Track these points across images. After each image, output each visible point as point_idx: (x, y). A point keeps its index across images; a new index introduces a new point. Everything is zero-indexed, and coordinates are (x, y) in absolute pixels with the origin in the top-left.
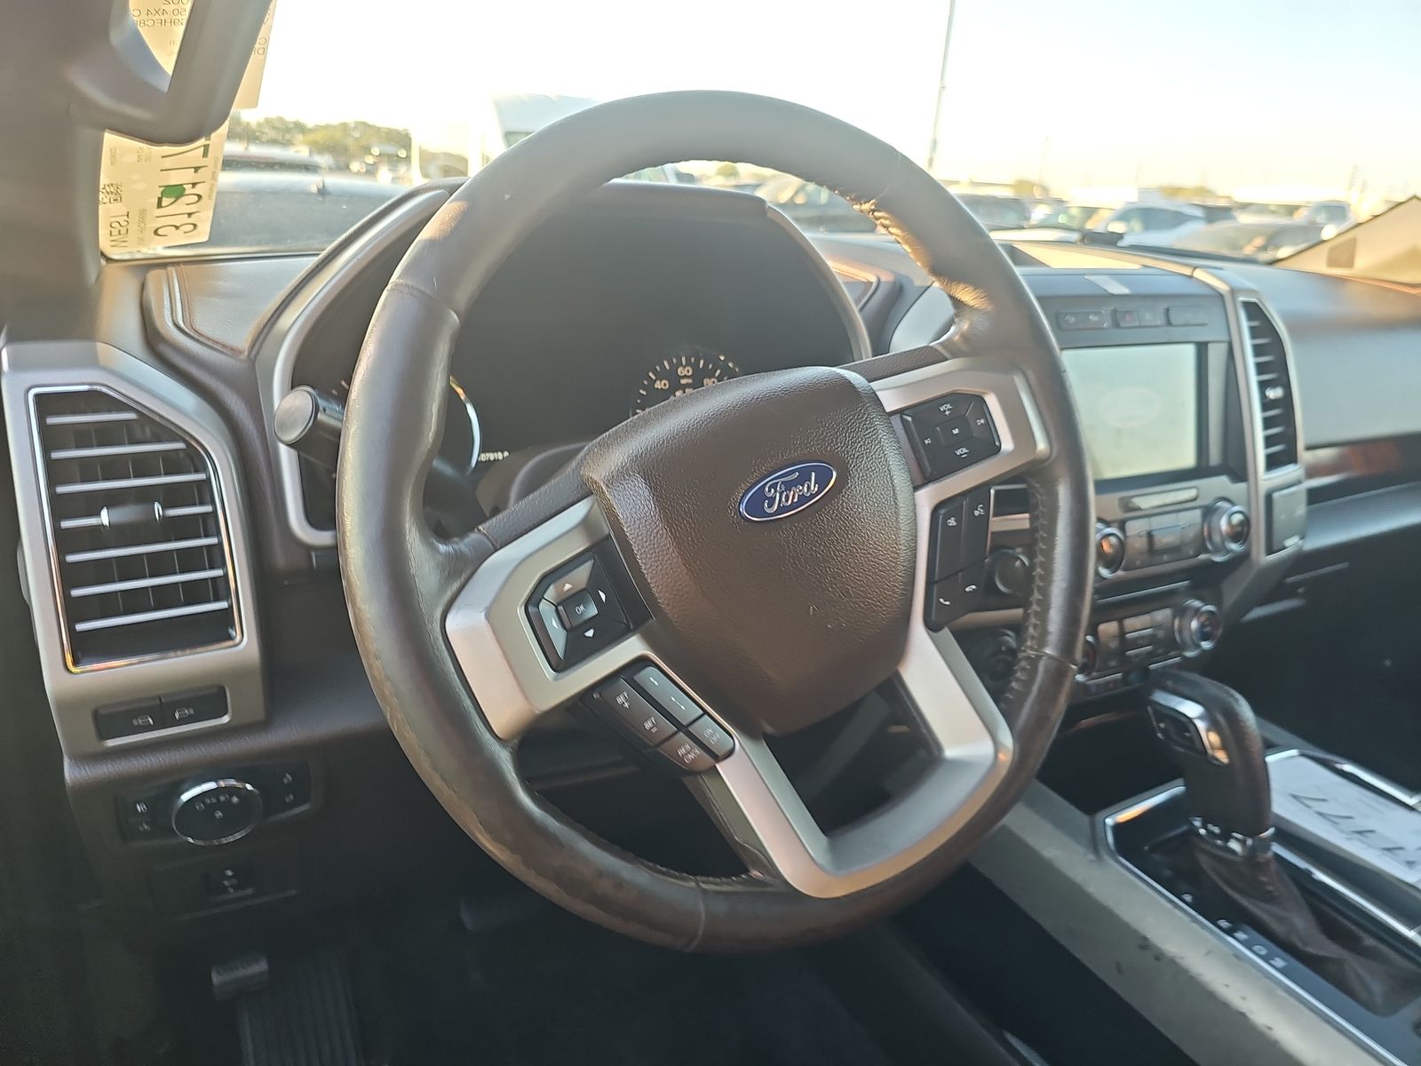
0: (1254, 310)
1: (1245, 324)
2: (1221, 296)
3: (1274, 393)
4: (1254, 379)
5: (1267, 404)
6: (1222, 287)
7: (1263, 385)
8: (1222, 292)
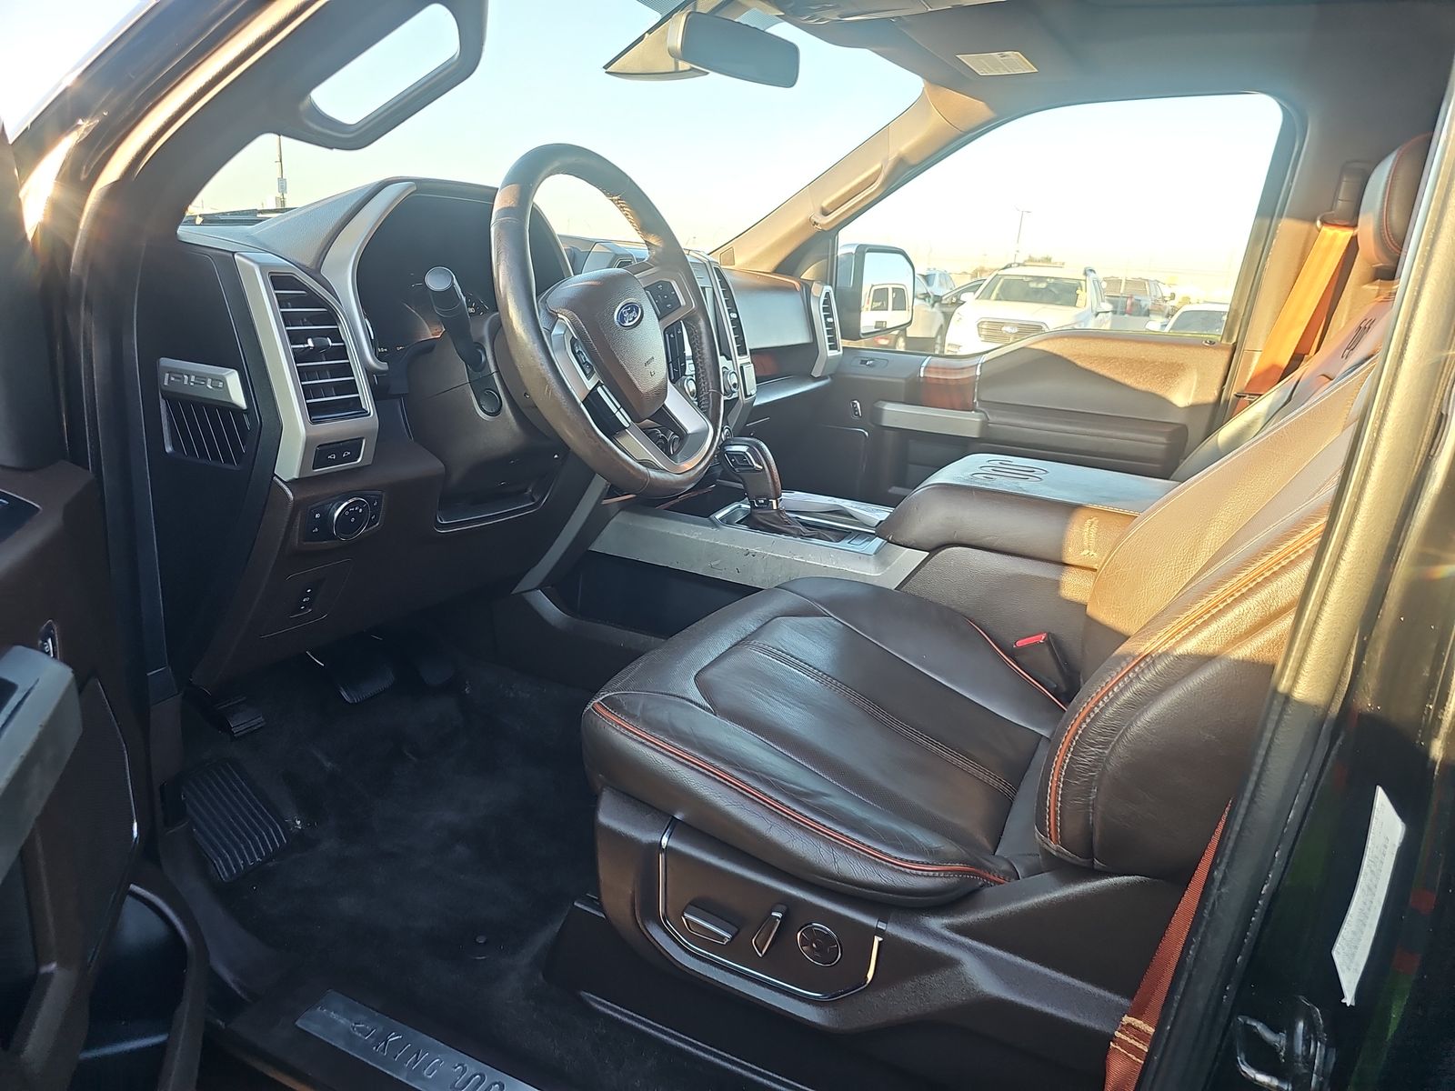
0: (719, 272)
1: (717, 279)
3: (734, 316)
4: (725, 307)
5: (732, 321)
7: (729, 311)
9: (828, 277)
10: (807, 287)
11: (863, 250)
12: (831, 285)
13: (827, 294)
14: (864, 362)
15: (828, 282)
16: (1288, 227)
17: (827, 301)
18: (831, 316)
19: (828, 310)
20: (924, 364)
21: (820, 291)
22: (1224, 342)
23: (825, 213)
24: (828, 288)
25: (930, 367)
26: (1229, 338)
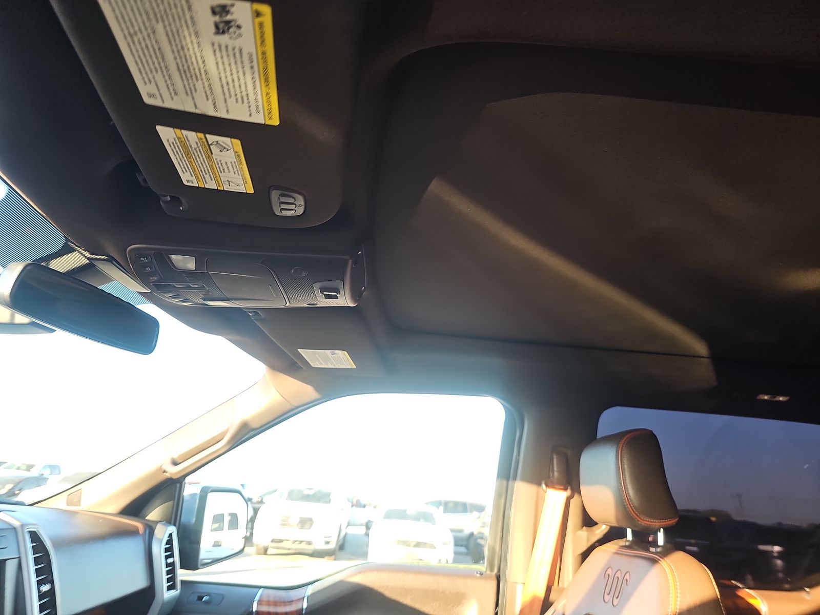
0: (35, 536)
1: (30, 545)
2: (15, 529)
3: (45, 588)
4: (34, 580)
5: (41, 596)
6: (16, 524)
7: (40, 583)
8: (15, 527)
9: (172, 518)
10: (150, 529)
11: (205, 492)
12: (175, 525)
13: (170, 535)
14: (200, 598)
15: (173, 522)
16: (523, 490)
17: (170, 542)
18: (172, 556)
19: (169, 550)
20: (257, 598)
21: (163, 532)
22: (488, 572)
23: (175, 463)
24: (173, 529)
25: (263, 601)
26: (492, 570)
